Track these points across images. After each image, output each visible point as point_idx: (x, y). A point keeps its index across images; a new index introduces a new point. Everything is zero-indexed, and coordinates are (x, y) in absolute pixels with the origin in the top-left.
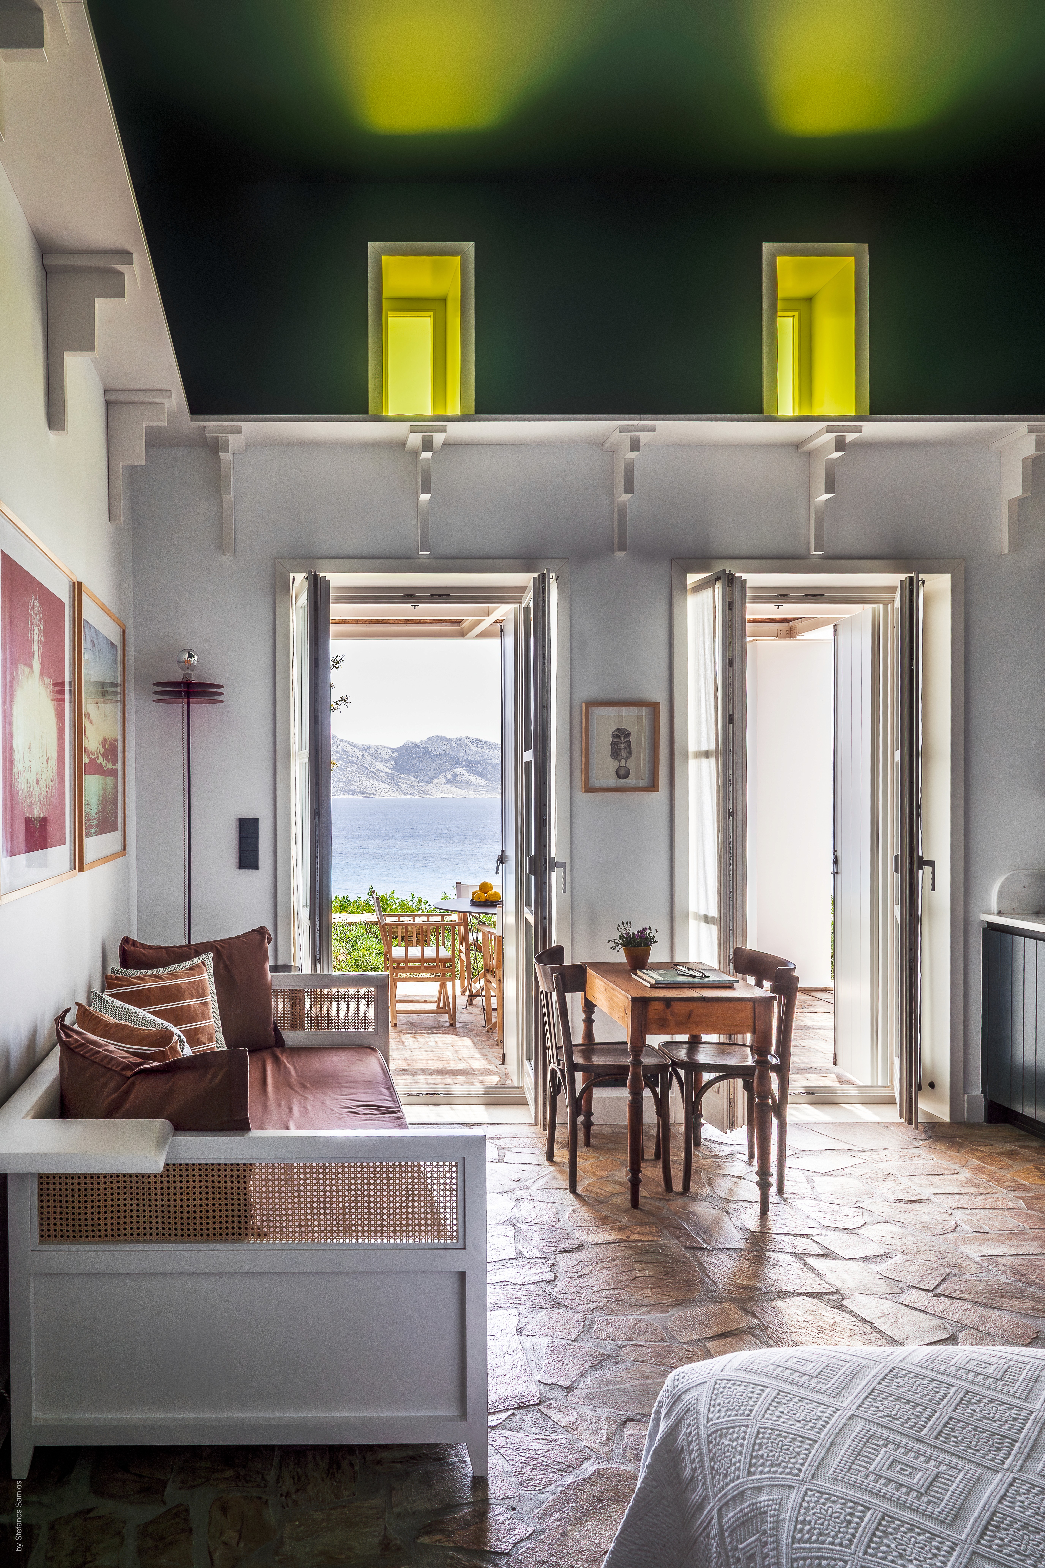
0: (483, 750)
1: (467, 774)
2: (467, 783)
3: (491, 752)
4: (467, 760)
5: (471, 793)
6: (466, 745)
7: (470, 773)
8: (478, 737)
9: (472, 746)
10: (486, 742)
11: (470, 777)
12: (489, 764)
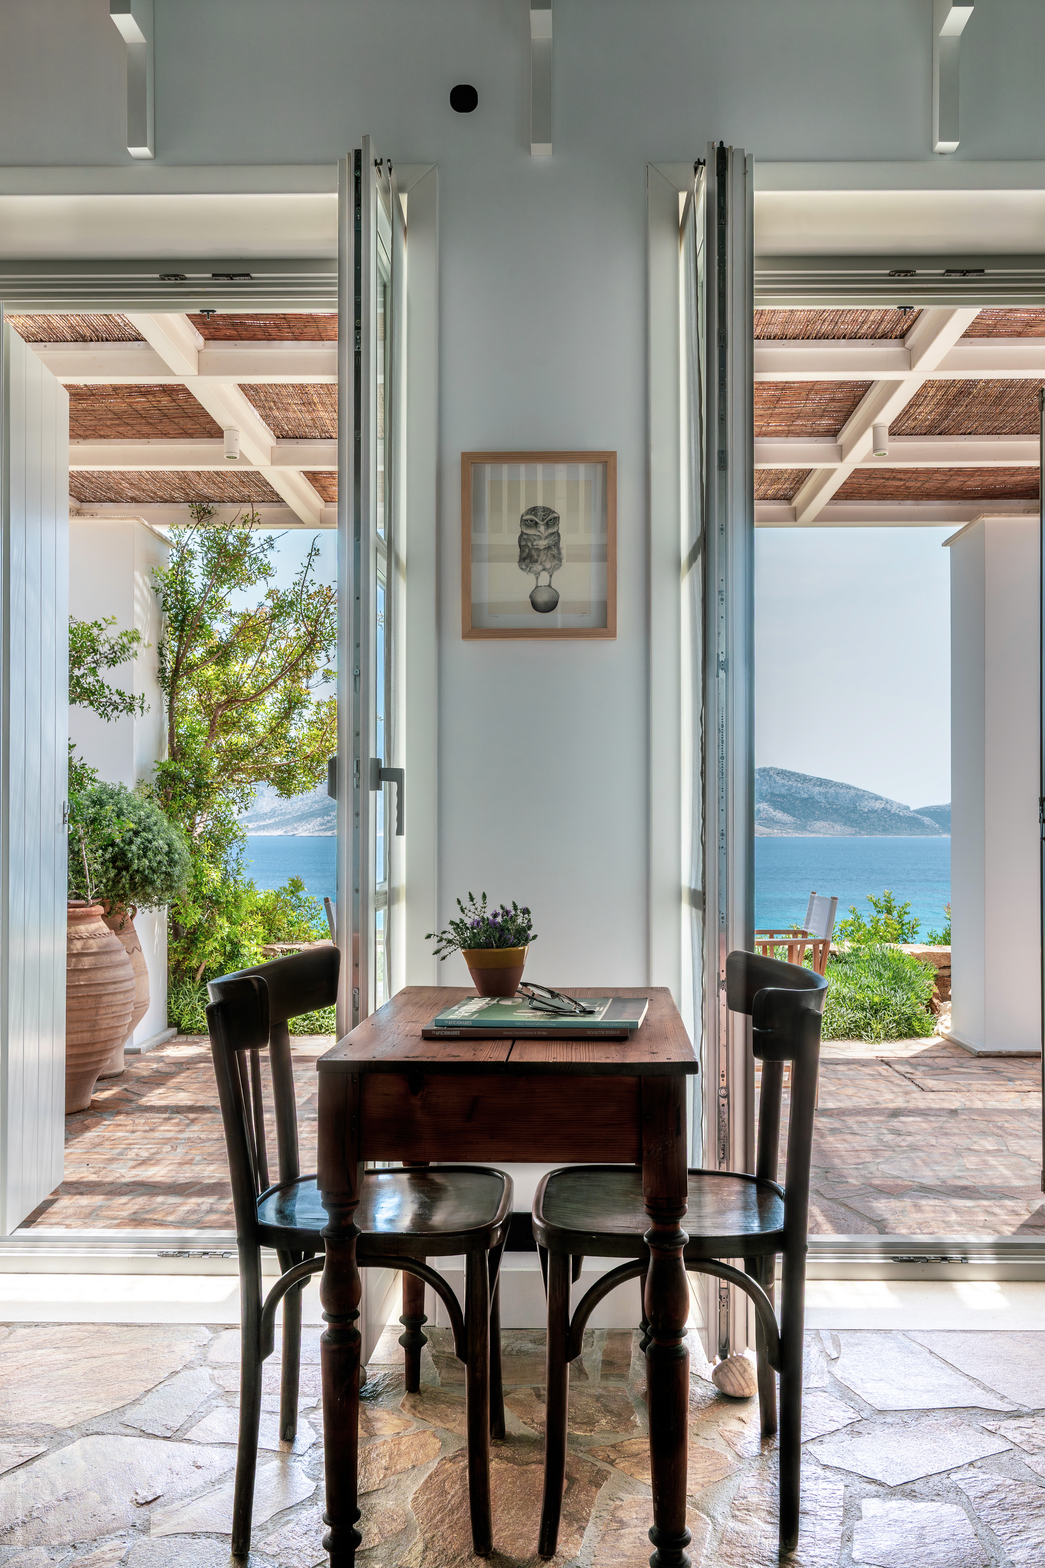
0: (790, 783)
1: (771, 810)
2: (772, 820)
3: (799, 785)
4: (772, 794)
5: (775, 831)
6: (771, 777)
7: (775, 809)
8: (784, 768)
9: (777, 779)
10: (794, 774)
11: (774, 813)
12: (797, 799)
